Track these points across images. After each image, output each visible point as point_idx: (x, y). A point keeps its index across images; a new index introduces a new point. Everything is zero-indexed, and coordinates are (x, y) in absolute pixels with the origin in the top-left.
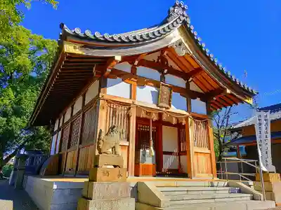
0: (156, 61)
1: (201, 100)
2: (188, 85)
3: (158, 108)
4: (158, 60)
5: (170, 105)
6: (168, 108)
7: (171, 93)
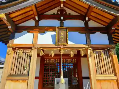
0: (56, 13)
1: (101, 33)
2: (86, 24)
3: (57, 46)
4: (57, 12)
5: (67, 42)
6: (65, 45)
7: (67, 33)
